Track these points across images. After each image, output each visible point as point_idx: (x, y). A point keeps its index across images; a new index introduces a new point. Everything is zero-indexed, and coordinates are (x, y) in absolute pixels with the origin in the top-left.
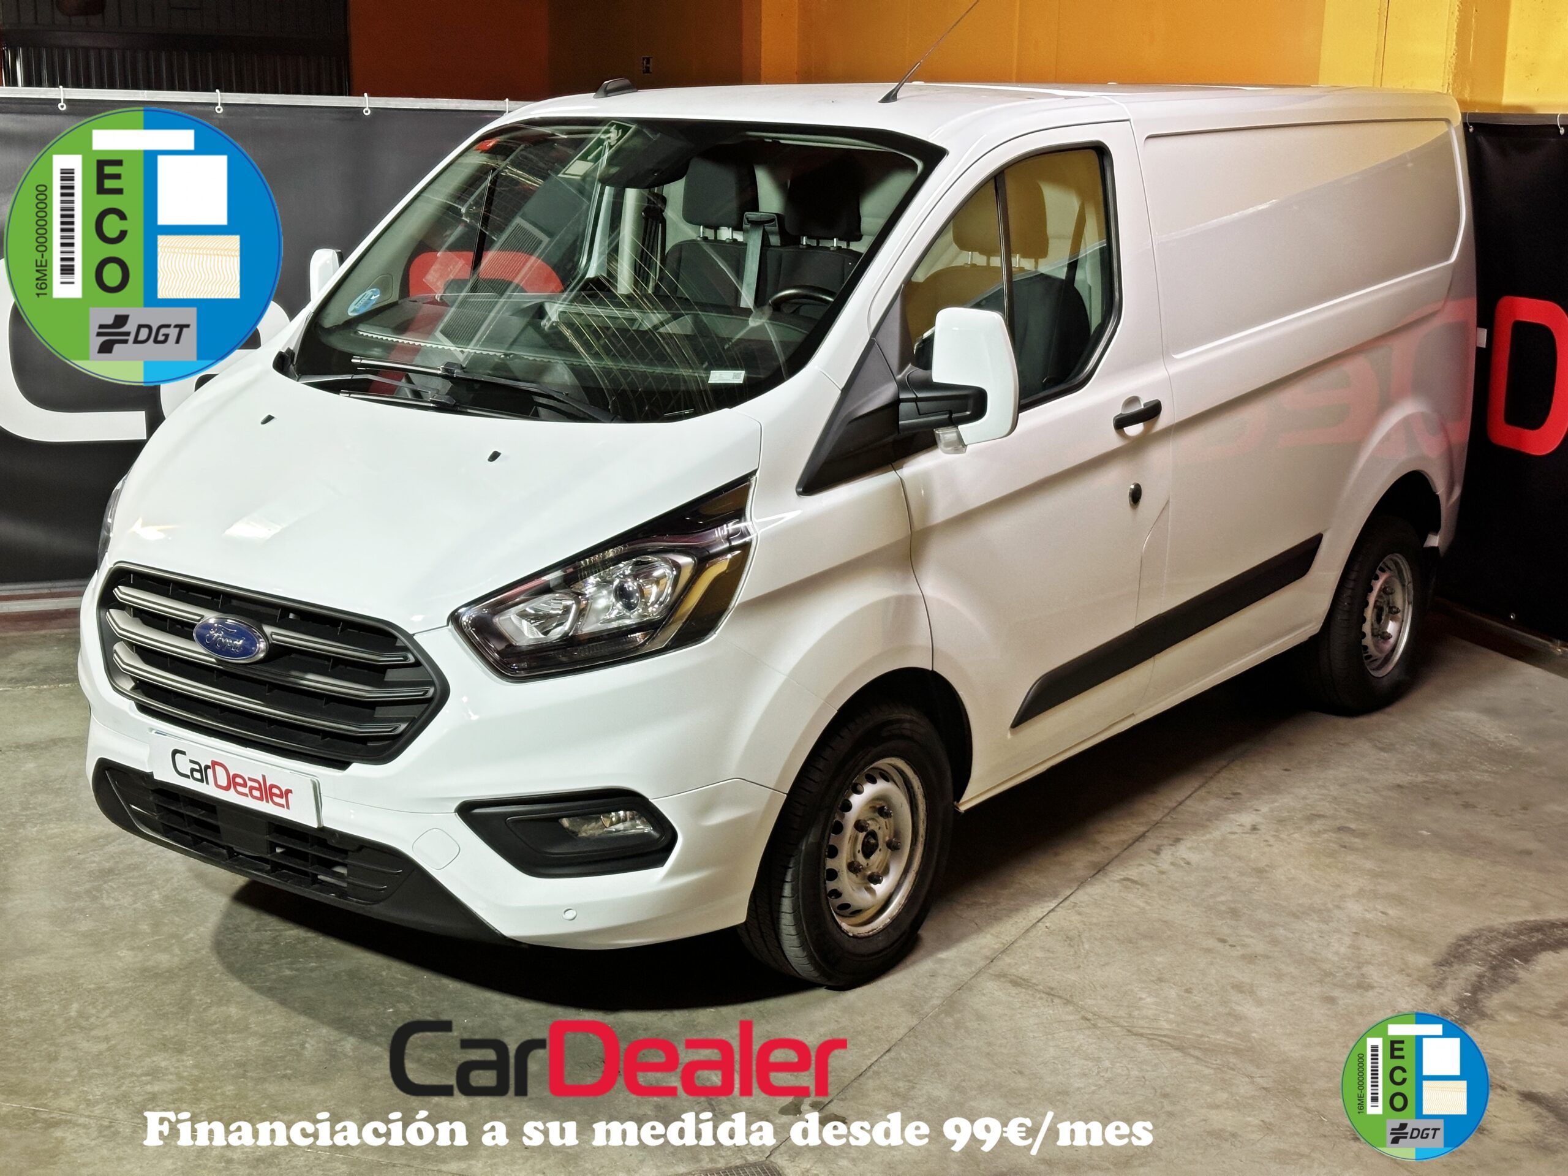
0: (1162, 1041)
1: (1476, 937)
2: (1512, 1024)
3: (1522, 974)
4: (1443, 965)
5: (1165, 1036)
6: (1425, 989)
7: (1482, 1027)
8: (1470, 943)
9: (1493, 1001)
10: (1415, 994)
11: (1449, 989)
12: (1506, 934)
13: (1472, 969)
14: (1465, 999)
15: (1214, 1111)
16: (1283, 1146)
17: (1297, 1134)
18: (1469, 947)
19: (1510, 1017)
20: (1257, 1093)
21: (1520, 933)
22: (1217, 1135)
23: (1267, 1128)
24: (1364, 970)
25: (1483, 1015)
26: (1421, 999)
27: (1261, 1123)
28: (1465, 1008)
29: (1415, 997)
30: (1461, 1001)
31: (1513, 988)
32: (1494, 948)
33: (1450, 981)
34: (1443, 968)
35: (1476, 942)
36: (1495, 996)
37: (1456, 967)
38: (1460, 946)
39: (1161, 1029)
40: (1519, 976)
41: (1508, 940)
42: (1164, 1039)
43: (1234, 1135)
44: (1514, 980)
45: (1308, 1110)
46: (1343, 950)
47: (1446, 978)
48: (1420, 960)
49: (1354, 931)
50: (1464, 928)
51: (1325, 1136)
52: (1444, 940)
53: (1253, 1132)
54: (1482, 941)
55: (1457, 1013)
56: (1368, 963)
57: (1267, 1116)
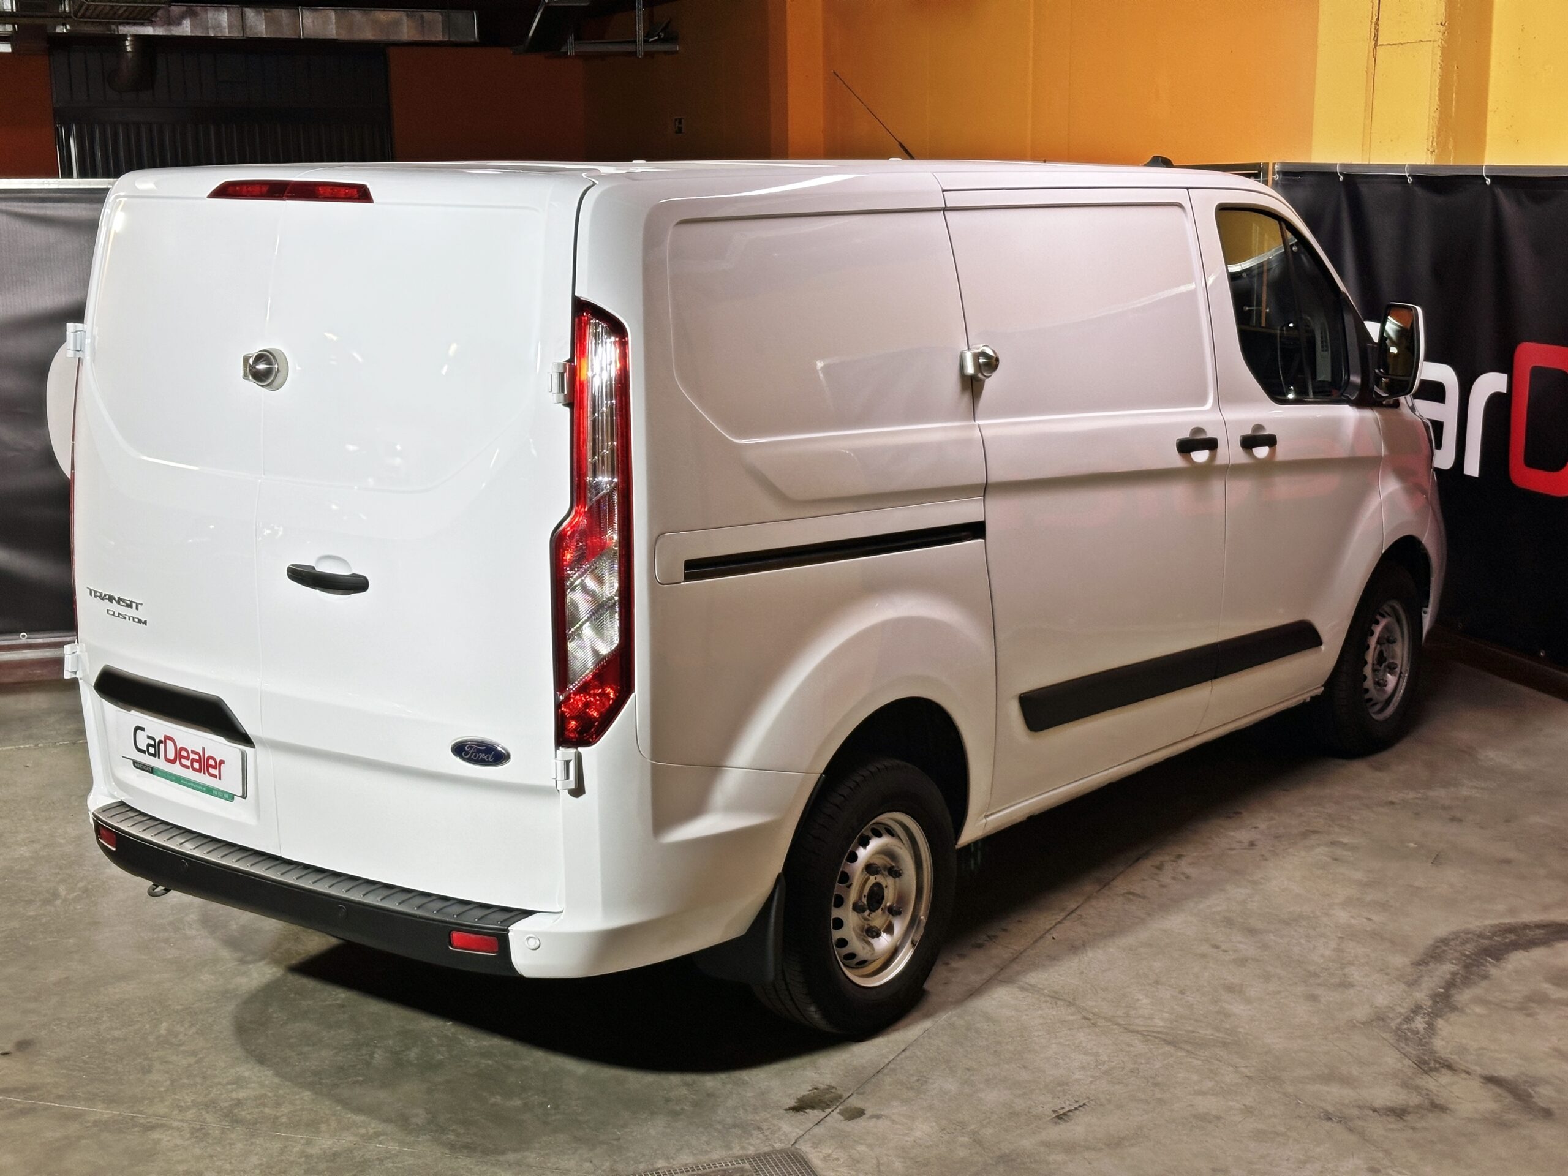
1: (1453, 939)
2: (1480, 1016)
3: (1493, 971)
5: (1159, 1032)
6: (1403, 986)
7: (1452, 1019)
8: (1447, 945)
9: (1463, 996)
10: (1392, 991)
11: (1424, 986)
12: (1481, 936)
13: (1446, 969)
14: (1439, 995)
15: (1200, 1098)
16: (1261, 1126)
17: (1275, 1116)
18: (1446, 948)
19: (1478, 1010)
20: (1240, 1081)
21: (1495, 934)
22: (1202, 1118)
23: (1248, 1111)
24: (1347, 970)
25: (1454, 1009)
26: (1398, 996)
27: (1243, 1107)
28: (1438, 1003)
29: (1392, 994)
30: (1435, 998)
31: (1484, 984)
32: (1469, 949)
33: (1426, 979)
34: (1420, 967)
35: (1452, 943)
36: (1467, 991)
37: (1432, 966)
38: (1437, 947)
39: (1155, 1026)
40: (1490, 973)
41: (1483, 941)
42: (1157, 1035)
43: (1218, 1118)
44: (1485, 977)
45: (1285, 1094)
46: (1328, 953)
47: (1421, 976)
48: (1399, 961)
49: (1340, 936)
50: (1442, 930)
51: (1300, 1117)
52: (1423, 942)
53: (1234, 1115)
54: (1458, 942)
55: (1430, 1007)
56: (1351, 964)
57: (1249, 1101)
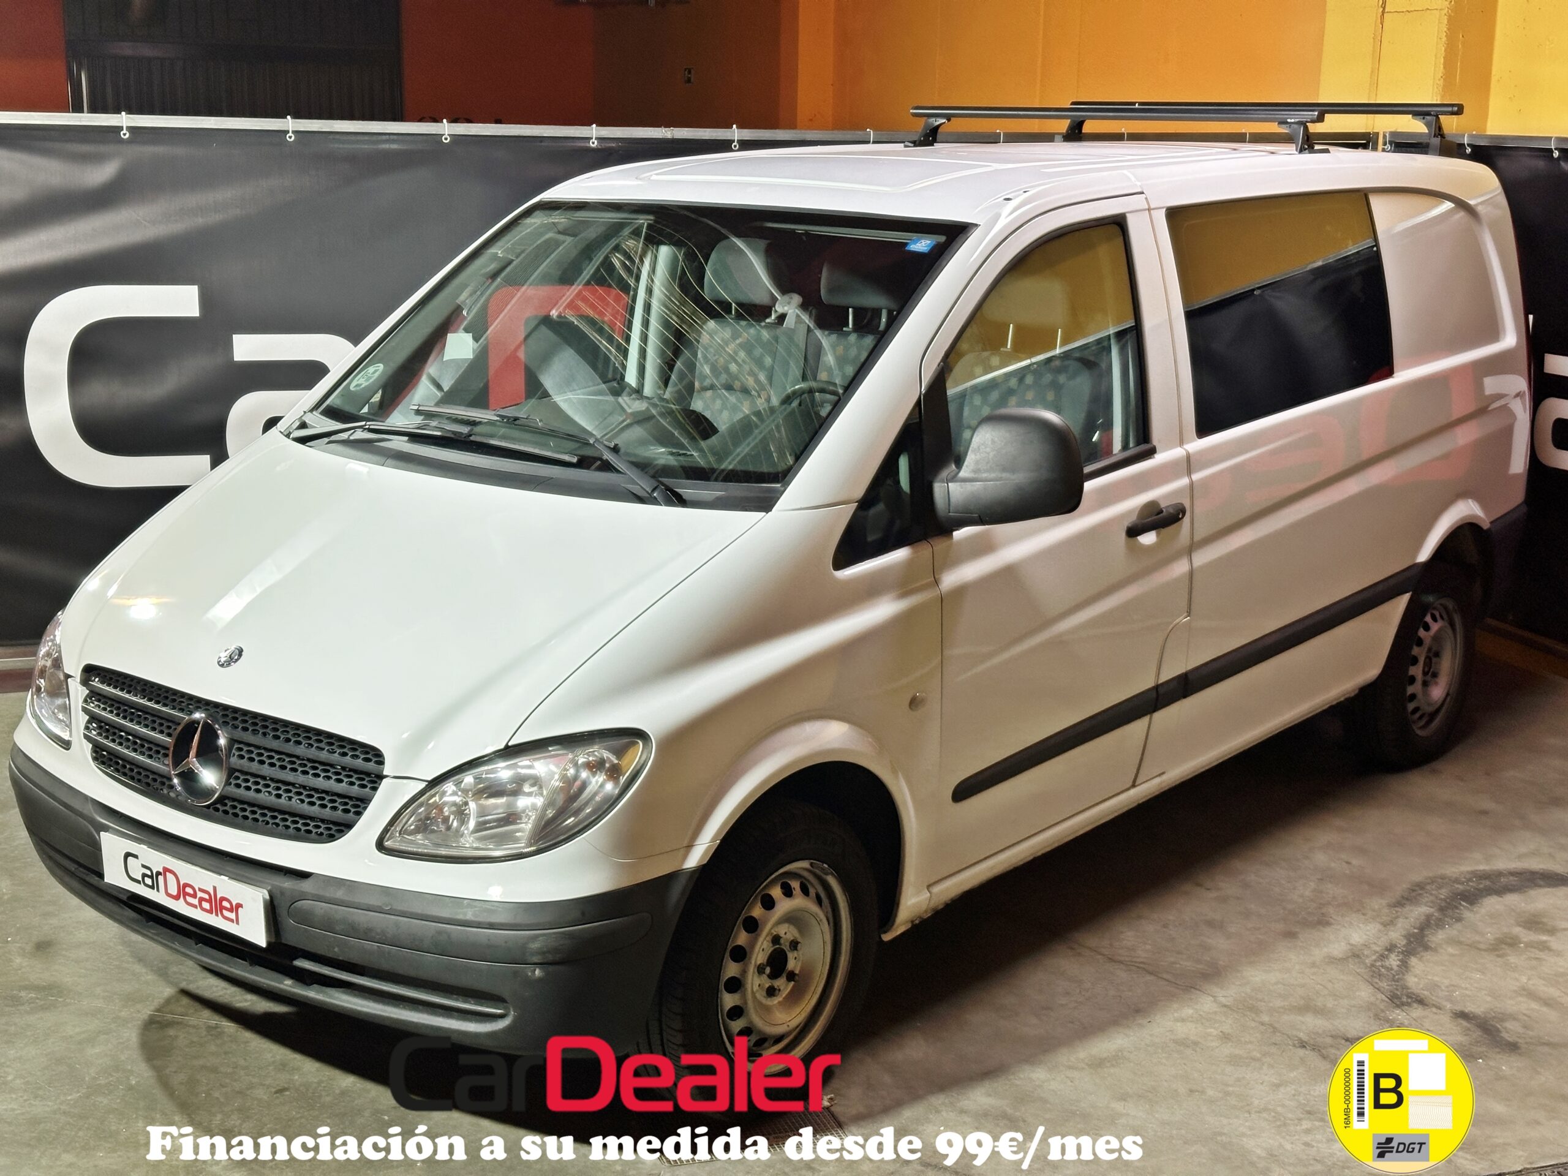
0: (1138, 967)
1: (1429, 884)
2: (1453, 955)
3: (1467, 914)
4: (1395, 907)
5: (1142, 963)
6: (1379, 926)
7: (1425, 958)
8: (1422, 888)
9: (1438, 937)
10: (1368, 930)
11: (1399, 925)
12: (1457, 881)
14: (1413, 935)
15: (1179, 1024)
16: (1237, 1052)
17: (1251, 1042)
18: (1420, 892)
19: (1450, 950)
20: (1218, 1010)
21: (1470, 880)
22: (1183, 1043)
23: (1225, 1037)
24: (1324, 910)
25: (1427, 948)
26: (1373, 935)
27: (1221, 1034)
28: (1412, 942)
29: (1368, 933)
30: (1409, 937)
31: (1458, 926)
32: (1444, 893)
33: (1401, 920)
34: (1396, 909)
35: (1428, 887)
36: (1440, 932)
37: (1408, 908)
38: (1414, 891)
39: (1138, 957)
40: (1464, 916)
41: (1457, 886)
42: (1141, 965)
43: (1196, 1043)
44: (1459, 920)
45: (1263, 1024)
46: (1307, 893)
47: (1397, 917)
48: (1376, 902)
49: (1319, 877)
50: (1419, 875)
51: (1276, 1044)
52: (1400, 885)
53: (1212, 1041)
54: (1434, 887)
55: (1404, 946)
56: (1329, 903)
57: (1226, 1028)
